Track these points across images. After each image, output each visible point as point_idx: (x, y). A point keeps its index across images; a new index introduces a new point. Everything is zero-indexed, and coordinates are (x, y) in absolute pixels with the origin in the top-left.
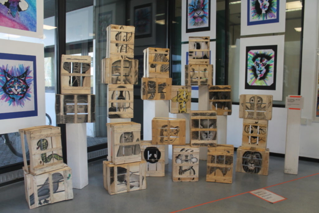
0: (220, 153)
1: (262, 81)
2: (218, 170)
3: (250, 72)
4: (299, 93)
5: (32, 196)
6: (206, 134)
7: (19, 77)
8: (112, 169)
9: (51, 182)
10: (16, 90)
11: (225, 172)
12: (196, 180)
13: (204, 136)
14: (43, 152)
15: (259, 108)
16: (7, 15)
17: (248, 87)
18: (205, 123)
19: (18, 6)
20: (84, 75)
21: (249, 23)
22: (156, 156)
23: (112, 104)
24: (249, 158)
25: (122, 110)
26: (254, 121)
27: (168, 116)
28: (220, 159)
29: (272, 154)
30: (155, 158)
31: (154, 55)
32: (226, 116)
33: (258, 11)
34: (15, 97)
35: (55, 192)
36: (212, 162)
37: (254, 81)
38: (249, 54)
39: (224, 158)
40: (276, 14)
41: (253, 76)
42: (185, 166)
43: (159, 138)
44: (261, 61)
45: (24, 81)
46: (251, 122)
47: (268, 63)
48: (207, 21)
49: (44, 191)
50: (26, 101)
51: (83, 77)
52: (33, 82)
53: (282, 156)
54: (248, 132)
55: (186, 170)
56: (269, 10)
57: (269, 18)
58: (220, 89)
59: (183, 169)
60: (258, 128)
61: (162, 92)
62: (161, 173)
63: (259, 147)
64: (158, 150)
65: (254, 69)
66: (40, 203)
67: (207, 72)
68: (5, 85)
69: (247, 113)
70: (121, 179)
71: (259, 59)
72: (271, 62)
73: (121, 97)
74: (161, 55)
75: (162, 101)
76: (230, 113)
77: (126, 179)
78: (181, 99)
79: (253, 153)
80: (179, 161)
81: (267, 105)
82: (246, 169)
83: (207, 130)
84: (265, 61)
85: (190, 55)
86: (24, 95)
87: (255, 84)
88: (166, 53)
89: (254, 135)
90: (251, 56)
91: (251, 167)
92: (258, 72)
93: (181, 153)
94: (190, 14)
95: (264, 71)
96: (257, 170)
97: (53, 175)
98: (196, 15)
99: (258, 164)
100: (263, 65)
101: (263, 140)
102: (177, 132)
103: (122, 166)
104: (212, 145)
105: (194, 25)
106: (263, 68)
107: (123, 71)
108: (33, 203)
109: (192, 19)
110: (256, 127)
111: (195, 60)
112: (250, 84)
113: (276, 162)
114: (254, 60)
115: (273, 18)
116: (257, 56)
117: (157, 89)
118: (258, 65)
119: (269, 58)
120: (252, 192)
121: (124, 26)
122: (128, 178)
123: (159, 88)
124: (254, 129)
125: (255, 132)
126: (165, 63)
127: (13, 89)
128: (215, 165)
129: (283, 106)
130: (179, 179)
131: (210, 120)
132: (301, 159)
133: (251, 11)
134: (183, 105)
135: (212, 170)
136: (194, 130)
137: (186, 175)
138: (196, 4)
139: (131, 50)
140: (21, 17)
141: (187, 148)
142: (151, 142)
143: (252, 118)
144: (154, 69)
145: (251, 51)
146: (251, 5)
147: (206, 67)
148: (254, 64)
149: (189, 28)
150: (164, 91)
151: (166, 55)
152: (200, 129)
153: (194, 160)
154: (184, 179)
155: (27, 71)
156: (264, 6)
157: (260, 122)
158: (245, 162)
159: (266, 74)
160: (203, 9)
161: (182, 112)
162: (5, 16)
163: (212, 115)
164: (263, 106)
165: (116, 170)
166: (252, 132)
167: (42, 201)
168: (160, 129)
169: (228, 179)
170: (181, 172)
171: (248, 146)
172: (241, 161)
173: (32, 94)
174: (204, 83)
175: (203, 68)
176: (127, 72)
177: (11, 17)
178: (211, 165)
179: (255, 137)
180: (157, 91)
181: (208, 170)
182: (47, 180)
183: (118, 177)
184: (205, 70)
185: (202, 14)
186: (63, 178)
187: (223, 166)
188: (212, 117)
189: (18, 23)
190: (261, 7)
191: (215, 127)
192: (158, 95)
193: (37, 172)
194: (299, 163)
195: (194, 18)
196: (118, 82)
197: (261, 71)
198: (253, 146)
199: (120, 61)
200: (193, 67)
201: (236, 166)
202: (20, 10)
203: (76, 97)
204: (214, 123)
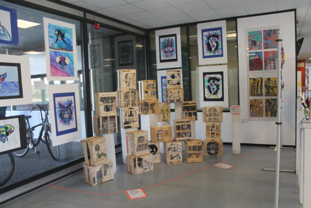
0: (194, 145)
1: (215, 95)
2: (194, 155)
3: (206, 90)
4: (239, 104)
5: (94, 179)
6: (185, 133)
7: (67, 107)
8: (135, 159)
9: (103, 169)
10: (66, 116)
11: (198, 156)
12: (181, 162)
13: (184, 135)
14: (98, 152)
15: (215, 115)
16: (60, 69)
17: (206, 99)
18: (184, 127)
19: (65, 62)
20: (112, 104)
21: (204, 57)
22: (154, 150)
23: (126, 120)
24: (211, 146)
25: (132, 123)
26: (212, 123)
27: (157, 124)
28: (194, 148)
29: (224, 144)
30: (154, 152)
31: (146, 85)
32: (194, 121)
33: (210, 49)
34: (66, 120)
35: (105, 175)
36: (190, 150)
37: (210, 96)
38: (205, 77)
39: (197, 147)
40: (221, 51)
41: (208, 92)
42: (174, 154)
43: (156, 139)
44: (213, 82)
45: (70, 109)
46: (210, 124)
47: (218, 83)
48: (175, 54)
49: (100, 175)
50: (71, 122)
51: (112, 105)
52: (74, 109)
53: (230, 144)
54: (209, 130)
55: (174, 157)
56: (216, 49)
57: (217, 54)
58: (189, 104)
59: (173, 156)
60: (215, 127)
61: (153, 109)
62: (158, 160)
63: (216, 139)
64: (156, 146)
65: (209, 88)
66: (98, 182)
67: (180, 93)
68: (61, 113)
69: (208, 119)
70: (140, 165)
71: (212, 80)
72: (220, 83)
73: (131, 115)
74: (150, 85)
75: (153, 115)
76: (196, 119)
77: (142, 165)
78: (164, 112)
79: (213, 143)
80: (170, 151)
81: (219, 113)
82: (210, 153)
83: (185, 131)
84: (216, 82)
85: (168, 83)
86: (70, 118)
87: (210, 98)
88: (154, 83)
89: (213, 132)
90: (206, 79)
91: (213, 152)
92: (212, 90)
93: (171, 146)
94: (162, 49)
95: (216, 88)
96: (216, 153)
97: (104, 165)
98: (166, 50)
99: (217, 150)
100: (215, 85)
101: (218, 135)
102: (167, 134)
103: (140, 157)
104: (189, 140)
105: (166, 57)
106: (215, 87)
107: (131, 98)
108: (94, 183)
109: (164, 53)
110: (214, 127)
111: (172, 86)
112: (207, 98)
113: (227, 148)
114: (209, 81)
115: (219, 54)
116: (210, 79)
117: (150, 107)
118: (211, 85)
119: (218, 80)
120: (215, 165)
121: (130, 70)
122: (144, 164)
123: (151, 106)
124: (213, 128)
125: (213, 130)
126: (154, 90)
127: (65, 115)
128: (192, 152)
129: (229, 111)
130: (171, 162)
131: (187, 125)
132: (242, 144)
133: (205, 49)
134: (166, 116)
135: (190, 155)
136: (178, 132)
137: (175, 160)
138: (167, 42)
139: (134, 85)
140: (67, 69)
141: (174, 143)
142: (151, 142)
143: (211, 122)
144: (147, 94)
145: (207, 75)
146: (204, 45)
147: (179, 90)
148: (209, 84)
149: (162, 59)
150: (154, 108)
151: (154, 84)
152: (181, 131)
153: (179, 150)
154: (174, 162)
155: (71, 103)
156: (213, 46)
157: (216, 124)
158: (209, 149)
159: (217, 91)
160: (171, 46)
161: (165, 120)
162: (59, 70)
163: (188, 122)
164: (217, 113)
165: (137, 160)
166: (211, 130)
167: (99, 181)
168: (156, 133)
169: (200, 159)
170: (172, 158)
171: (210, 139)
172: (206, 149)
173: (74, 117)
174: (178, 101)
175: (177, 91)
176: (133, 99)
177: (62, 70)
178: (189, 152)
179: (213, 133)
180: (150, 108)
181: (188, 155)
182: (101, 168)
183: (138, 164)
184: (179, 92)
185: (171, 49)
186: (108, 167)
187: (197, 152)
188: (188, 123)
189: (66, 73)
190: (211, 46)
191: (190, 129)
192: (150, 111)
193: (96, 164)
194: (241, 147)
195: (166, 52)
196: (129, 106)
197: (214, 89)
198: (213, 139)
199: (129, 92)
200: (170, 90)
201: (204, 152)
202: (66, 64)
203: (108, 118)
204: (189, 127)
